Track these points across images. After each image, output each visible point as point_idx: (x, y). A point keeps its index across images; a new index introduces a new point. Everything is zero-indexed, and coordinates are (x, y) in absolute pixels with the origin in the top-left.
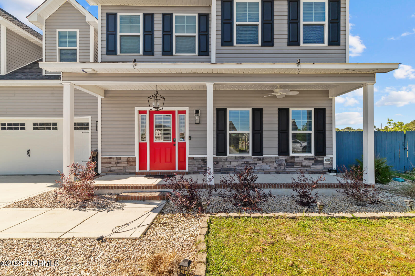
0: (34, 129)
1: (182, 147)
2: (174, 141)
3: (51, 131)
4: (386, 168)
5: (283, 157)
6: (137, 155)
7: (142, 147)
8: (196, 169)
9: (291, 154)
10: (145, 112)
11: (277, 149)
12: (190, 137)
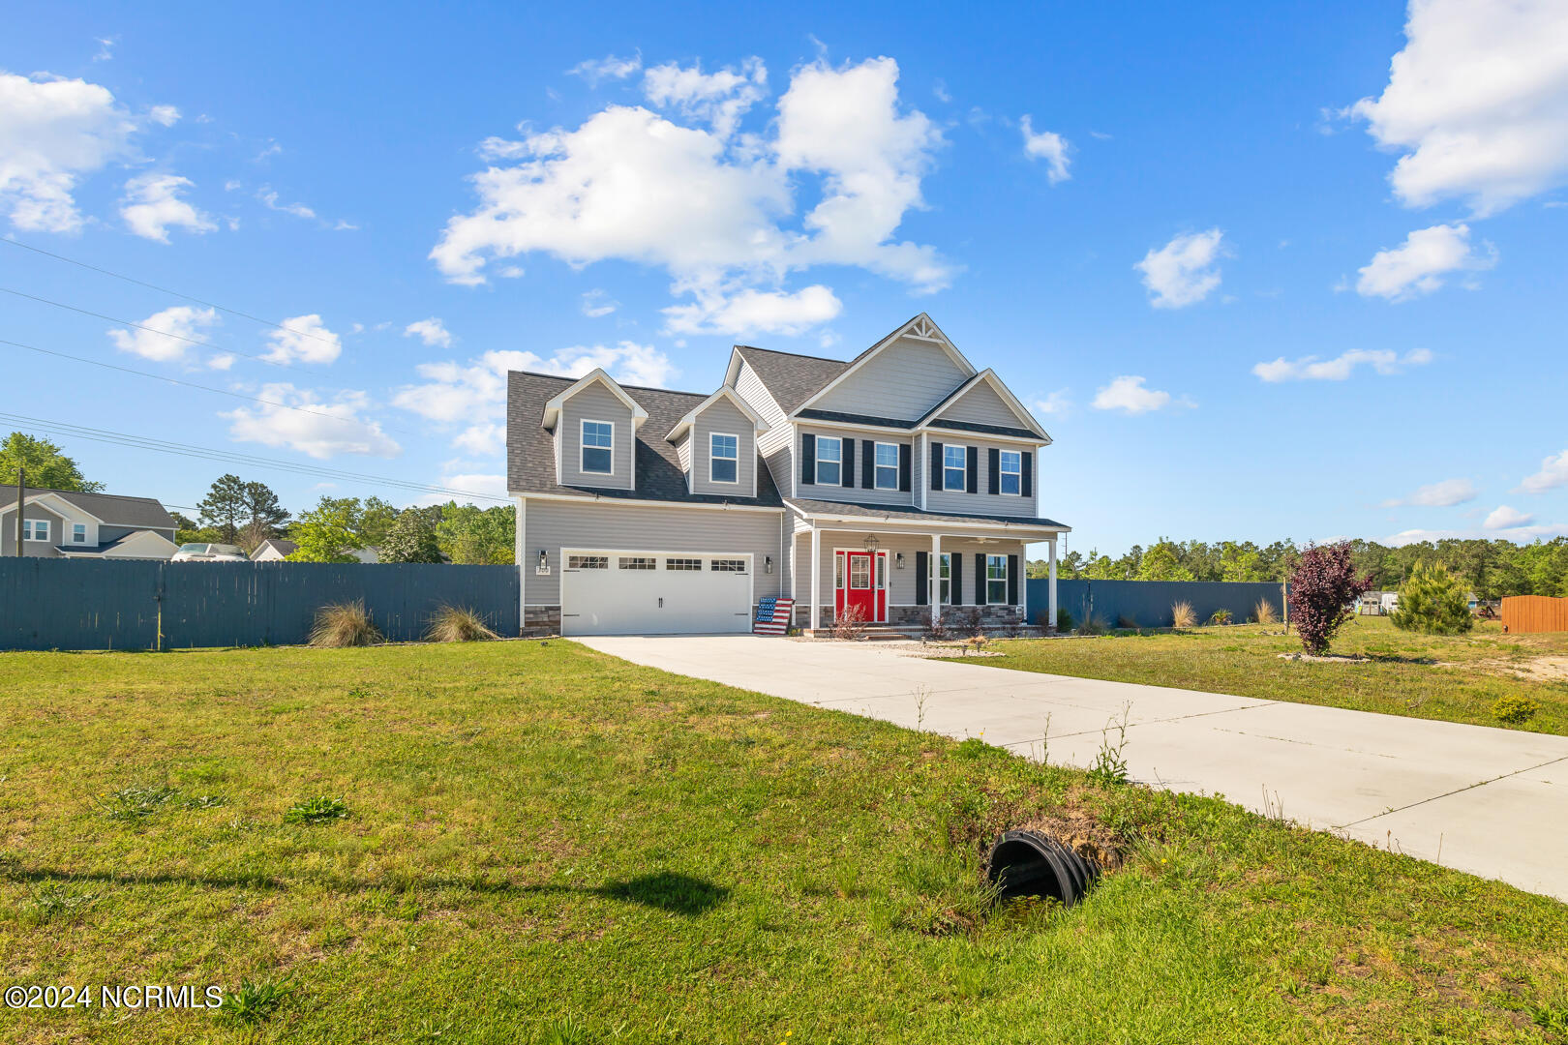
0: (669, 568)
1: (882, 594)
2: (873, 588)
3: (693, 571)
4: (1068, 617)
5: (980, 607)
6: (834, 605)
7: (840, 593)
8: (897, 620)
9: (987, 604)
10: (843, 553)
11: (974, 598)
12: (890, 584)
